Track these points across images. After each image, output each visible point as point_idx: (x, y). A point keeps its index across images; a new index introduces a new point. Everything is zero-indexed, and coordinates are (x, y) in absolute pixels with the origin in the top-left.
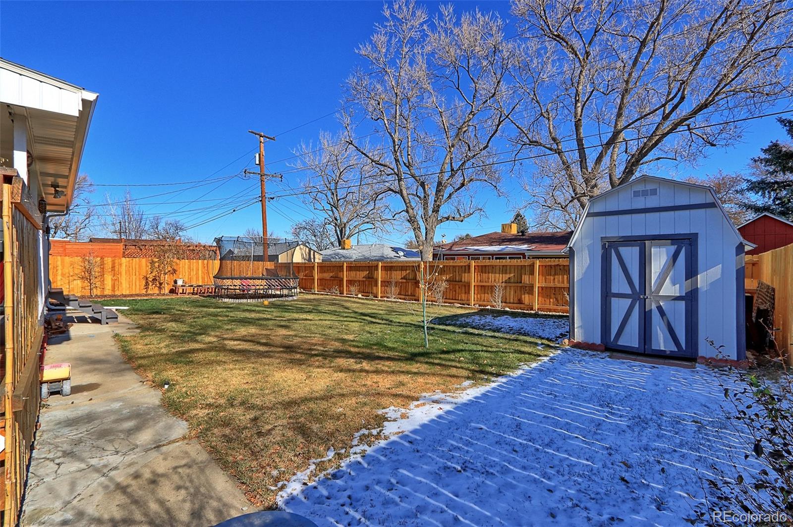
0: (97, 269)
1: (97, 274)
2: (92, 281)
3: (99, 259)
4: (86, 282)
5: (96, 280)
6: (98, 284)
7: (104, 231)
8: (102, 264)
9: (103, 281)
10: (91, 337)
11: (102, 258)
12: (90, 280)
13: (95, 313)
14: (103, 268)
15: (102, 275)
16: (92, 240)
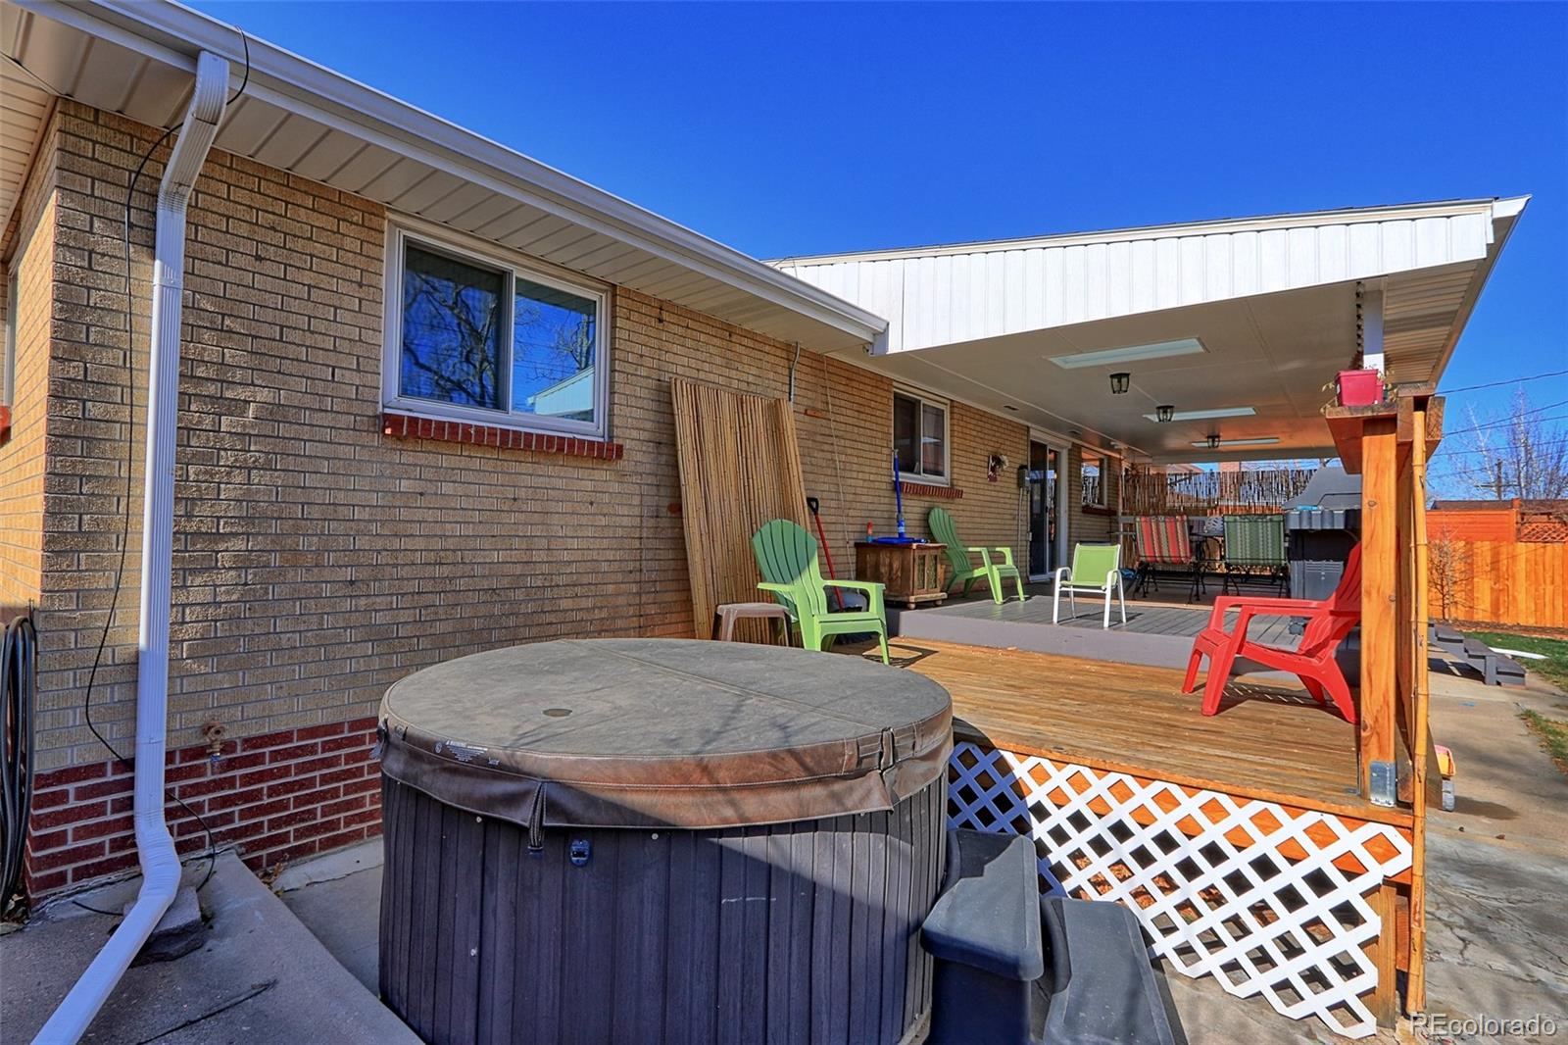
0: (1459, 565)
1: (1457, 575)
2: (1446, 589)
3: (1462, 544)
4: (1435, 590)
5: (1456, 587)
6: (1460, 597)
7: (1464, 486)
8: (1469, 556)
9: (1472, 591)
10: (1466, 706)
11: (1469, 543)
12: (1443, 587)
13: (1470, 656)
14: (1471, 564)
15: (1470, 580)
16: (1439, 505)
